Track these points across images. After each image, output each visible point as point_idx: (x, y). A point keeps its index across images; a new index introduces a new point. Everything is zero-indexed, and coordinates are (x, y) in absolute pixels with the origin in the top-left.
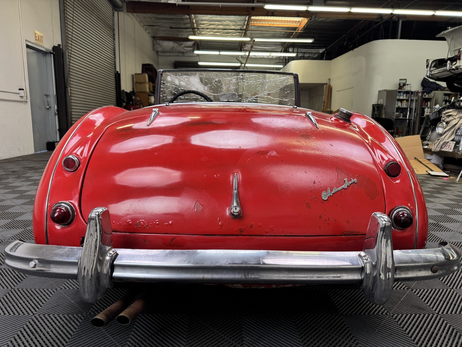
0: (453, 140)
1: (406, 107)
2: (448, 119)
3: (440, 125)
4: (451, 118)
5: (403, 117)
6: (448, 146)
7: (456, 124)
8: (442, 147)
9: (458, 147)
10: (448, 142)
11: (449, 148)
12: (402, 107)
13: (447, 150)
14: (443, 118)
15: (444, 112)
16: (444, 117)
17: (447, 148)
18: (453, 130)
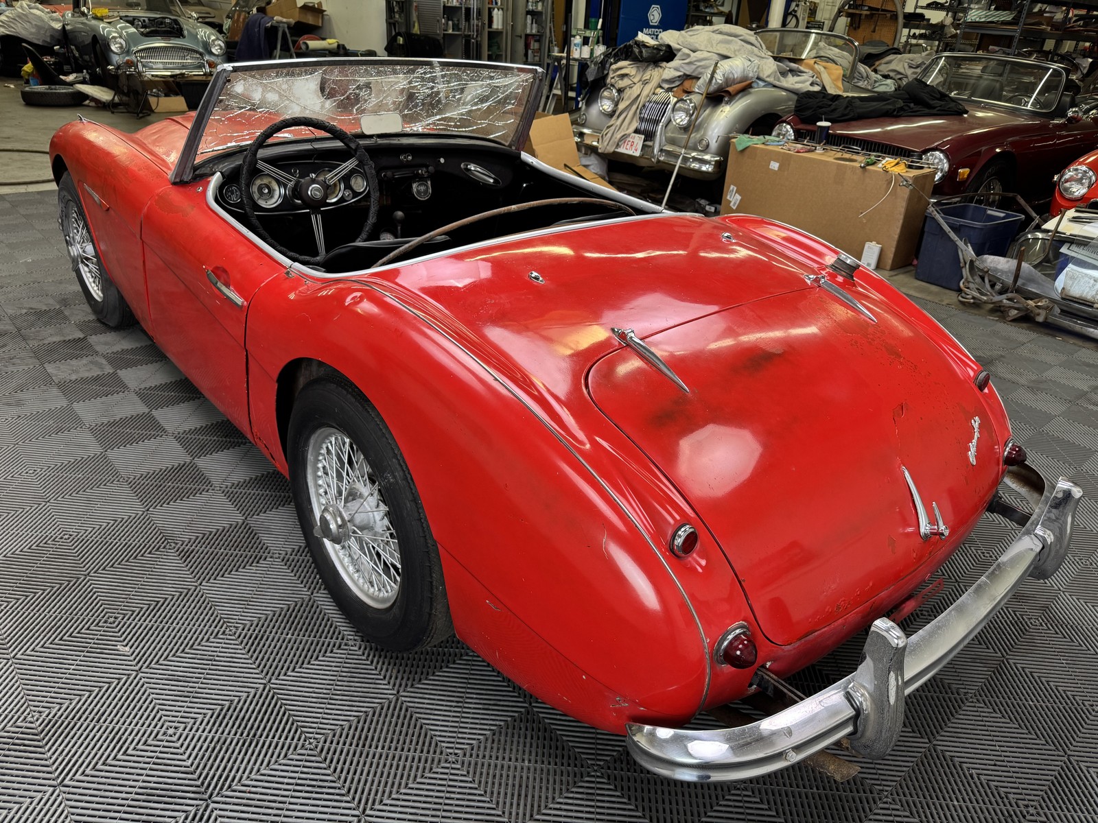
0: (637, 131)
1: (458, 5)
2: (622, 84)
3: (606, 94)
4: (626, 82)
5: (453, 30)
6: (630, 143)
7: (639, 96)
8: (618, 144)
9: (650, 146)
10: (629, 135)
11: (633, 148)
12: (449, 5)
13: (630, 152)
14: (613, 80)
15: (614, 67)
16: (613, 78)
17: (628, 147)
18: (634, 107)
